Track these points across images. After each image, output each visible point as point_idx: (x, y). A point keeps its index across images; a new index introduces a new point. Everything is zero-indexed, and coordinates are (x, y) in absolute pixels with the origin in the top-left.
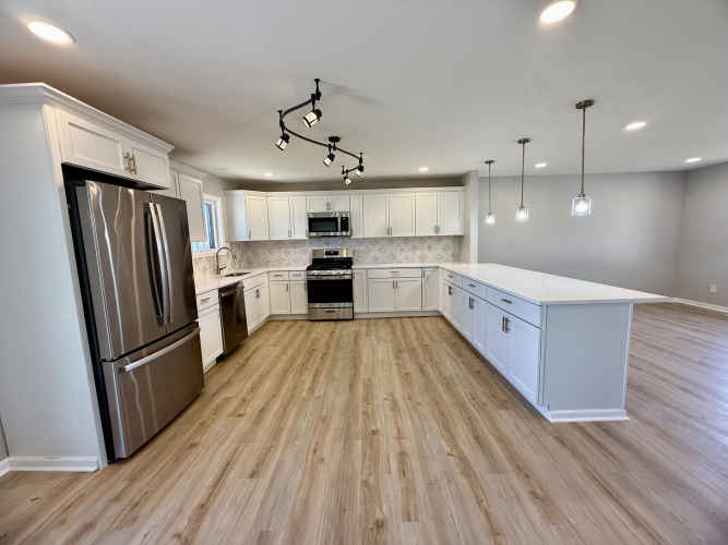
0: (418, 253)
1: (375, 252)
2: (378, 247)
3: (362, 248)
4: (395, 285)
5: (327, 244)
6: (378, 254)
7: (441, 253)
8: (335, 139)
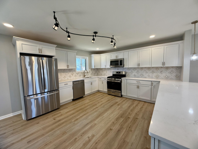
0: (155, 74)
1: (135, 73)
2: (136, 71)
3: (130, 71)
4: (138, 87)
5: (118, 69)
6: (136, 74)
7: (169, 75)
8: (96, 33)
